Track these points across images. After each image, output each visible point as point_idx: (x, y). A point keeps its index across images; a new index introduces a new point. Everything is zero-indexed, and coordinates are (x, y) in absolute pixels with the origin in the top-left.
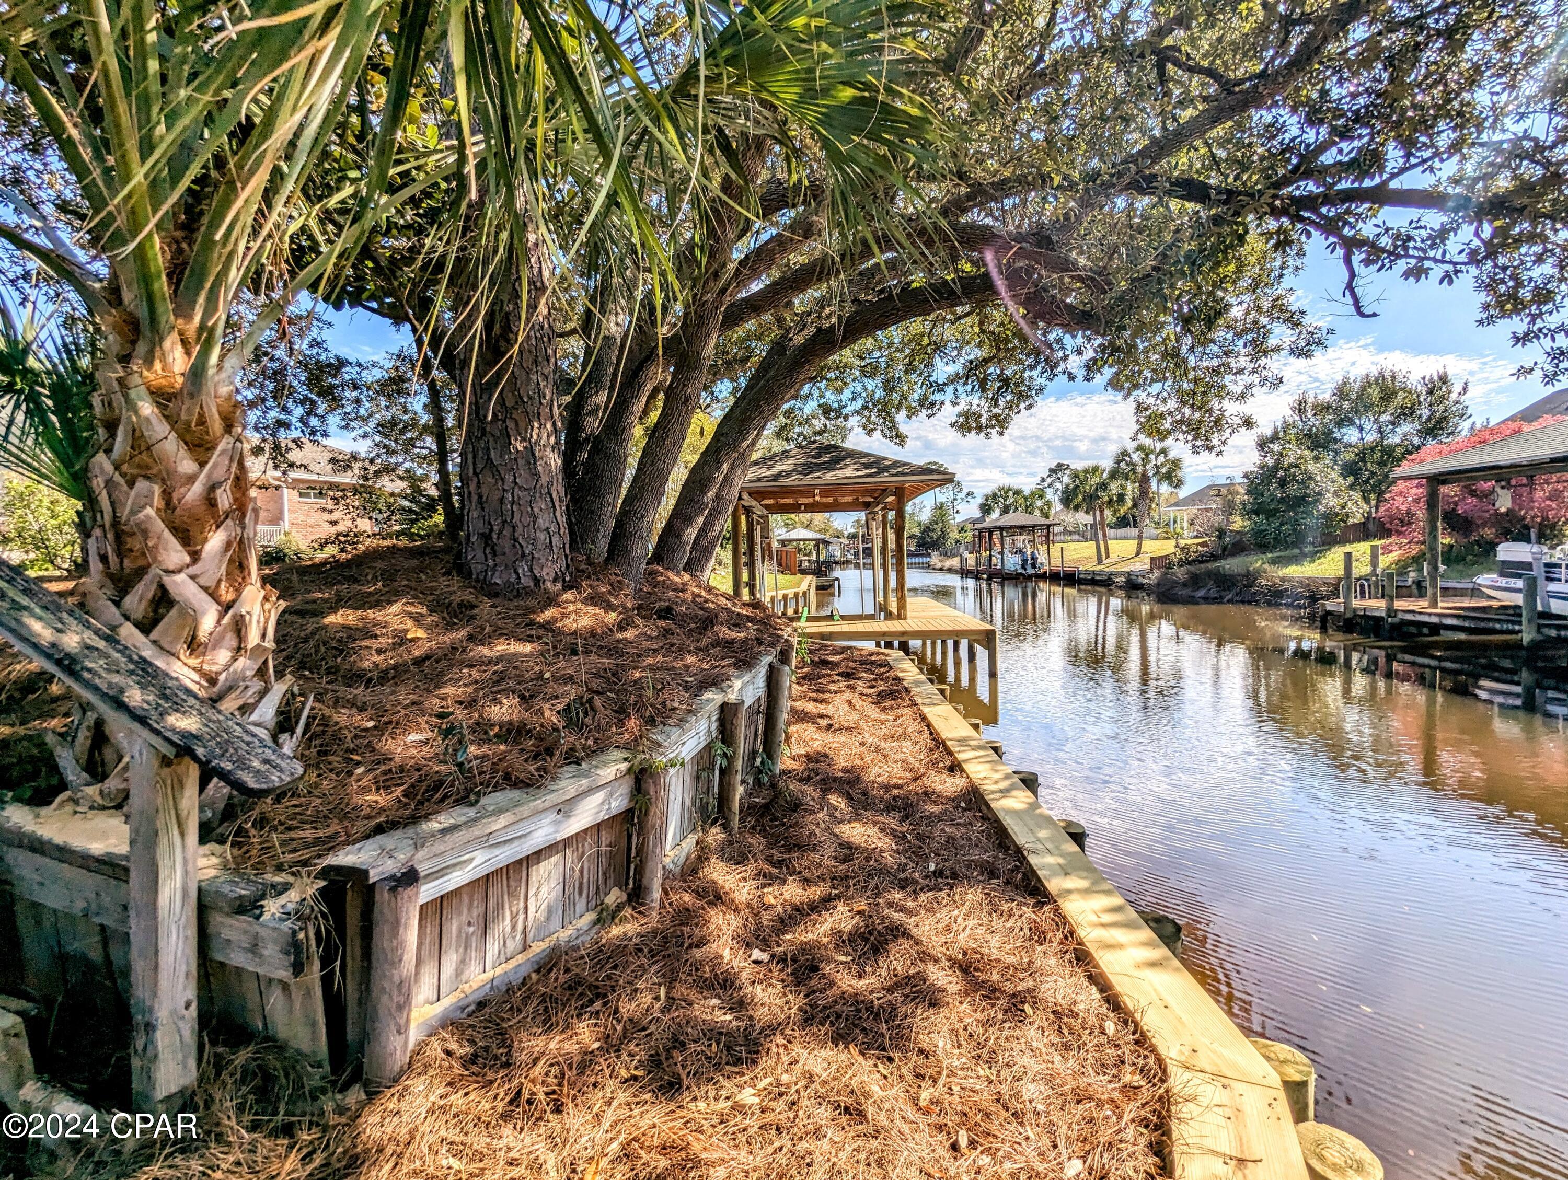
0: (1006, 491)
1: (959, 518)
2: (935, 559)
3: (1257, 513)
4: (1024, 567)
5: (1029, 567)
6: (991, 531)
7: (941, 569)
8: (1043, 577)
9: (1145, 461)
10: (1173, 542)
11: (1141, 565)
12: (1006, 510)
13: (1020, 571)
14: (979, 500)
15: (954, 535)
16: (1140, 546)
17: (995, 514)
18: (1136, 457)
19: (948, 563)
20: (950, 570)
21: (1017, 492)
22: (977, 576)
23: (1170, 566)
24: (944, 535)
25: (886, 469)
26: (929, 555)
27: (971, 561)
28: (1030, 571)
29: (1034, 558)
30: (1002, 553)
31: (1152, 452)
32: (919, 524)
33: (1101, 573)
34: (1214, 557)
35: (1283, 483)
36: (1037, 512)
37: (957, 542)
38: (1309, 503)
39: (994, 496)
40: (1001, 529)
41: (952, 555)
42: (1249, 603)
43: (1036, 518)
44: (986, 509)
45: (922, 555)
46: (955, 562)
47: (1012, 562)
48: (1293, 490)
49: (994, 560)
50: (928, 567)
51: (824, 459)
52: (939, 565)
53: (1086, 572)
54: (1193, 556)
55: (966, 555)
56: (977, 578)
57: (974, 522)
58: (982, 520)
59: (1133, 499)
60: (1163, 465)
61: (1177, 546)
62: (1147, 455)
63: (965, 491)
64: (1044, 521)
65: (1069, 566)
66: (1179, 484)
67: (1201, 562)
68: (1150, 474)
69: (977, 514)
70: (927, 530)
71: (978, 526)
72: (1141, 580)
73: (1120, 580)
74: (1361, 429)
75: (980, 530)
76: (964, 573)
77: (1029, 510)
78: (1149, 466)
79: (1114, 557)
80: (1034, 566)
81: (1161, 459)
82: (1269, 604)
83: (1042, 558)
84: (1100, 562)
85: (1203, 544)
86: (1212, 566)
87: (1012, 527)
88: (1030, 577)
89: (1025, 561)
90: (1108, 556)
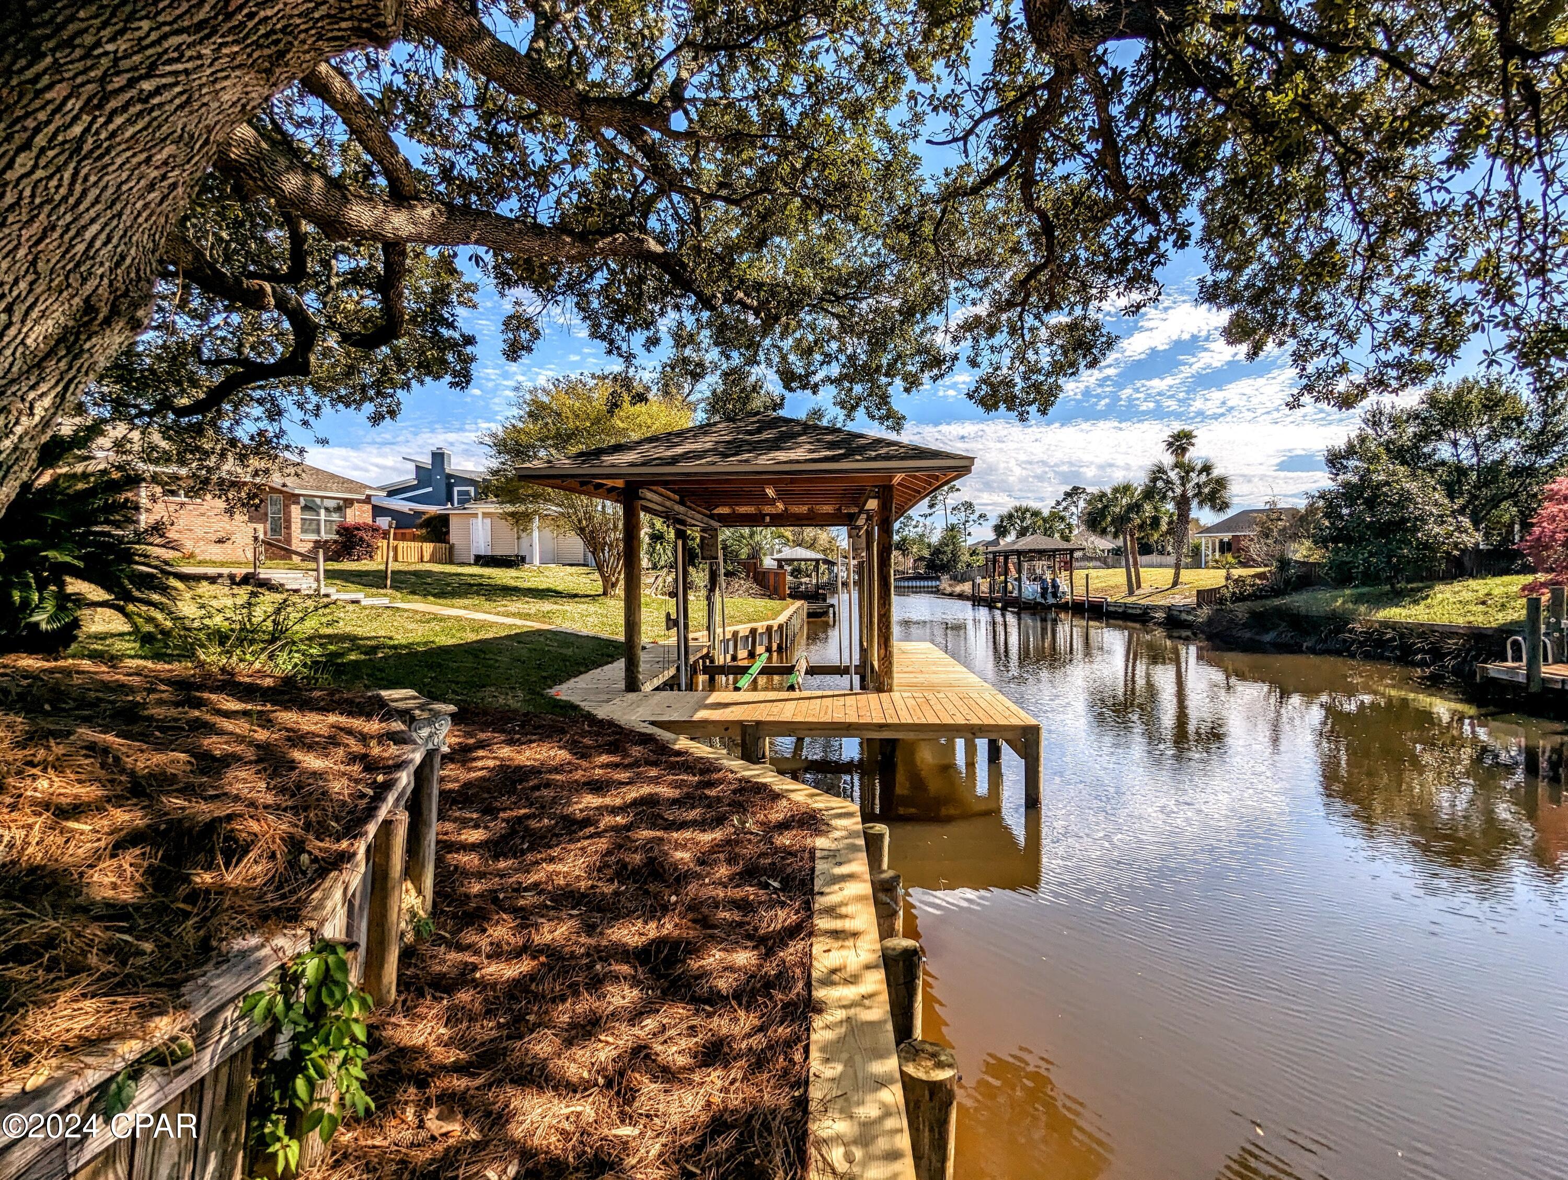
0: (1022, 512)
1: (970, 541)
2: (945, 583)
3: (1335, 540)
4: (1044, 595)
5: (1049, 596)
6: (1007, 555)
7: (951, 595)
8: (1064, 607)
9: (1184, 480)
10: (1223, 572)
11: (1182, 598)
12: (1022, 533)
13: (1039, 600)
14: (994, 521)
15: (966, 558)
16: (1177, 575)
17: (1011, 537)
18: (1173, 475)
19: (958, 589)
20: (961, 596)
21: (1036, 514)
22: (989, 604)
23: (1222, 601)
24: (955, 558)
25: (862, 449)
26: (938, 578)
27: (984, 585)
28: (1051, 601)
29: (1055, 586)
30: (1019, 580)
31: (1193, 470)
32: (929, 545)
33: (1135, 606)
34: (1276, 592)
35: (1371, 504)
36: (1057, 535)
37: (969, 565)
38: (1407, 530)
39: (1010, 516)
40: (1019, 553)
41: (963, 580)
42: (1338, 653)
43: (1056, 542)
44: (1001, 530)
45: (932, 579)
46: (966, 587)
47: (1030, 590)
48: (1386, 514)
49: (1010, 587)
50: (937, 592)
51: (765, 435)
52: (949, 590)
53: (1116, 604)
54: (1249, 590)
55: (979, 580)
56: (991, 607)
57: (988, 544)
58: (995, 543)
59: (1170, 523)
60: (1206, 484)
61: (1228, 578)
62: (1187, 473)
63: (977, 514)
64: (1065, 545)
65: (1095, 596)
66: (1224, 506)
67: (1262, 598)
68: (1190, 494)
69: (991, 536)
70: (937, 551)
71: (990, 549)
72: (1184, 616)
73: (1160, 615)
74: (1455, 444)
75: (994, 553)
76: (977, 600)
77: (1048, 532)
78: (1189, 486)
79: (1146, 588)
80: (1055, 595)
81: (1203, 477)
82: (1367, 657)
83: (1064, 586)
84: (1131, 593)
85: (1261, 576)
86: (1277, 602)
87: (1031, 551)
88: (1050, 607)
89: (1044, 590)
90: (1139, 587)
